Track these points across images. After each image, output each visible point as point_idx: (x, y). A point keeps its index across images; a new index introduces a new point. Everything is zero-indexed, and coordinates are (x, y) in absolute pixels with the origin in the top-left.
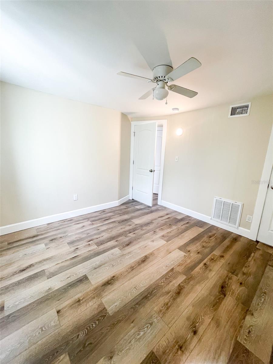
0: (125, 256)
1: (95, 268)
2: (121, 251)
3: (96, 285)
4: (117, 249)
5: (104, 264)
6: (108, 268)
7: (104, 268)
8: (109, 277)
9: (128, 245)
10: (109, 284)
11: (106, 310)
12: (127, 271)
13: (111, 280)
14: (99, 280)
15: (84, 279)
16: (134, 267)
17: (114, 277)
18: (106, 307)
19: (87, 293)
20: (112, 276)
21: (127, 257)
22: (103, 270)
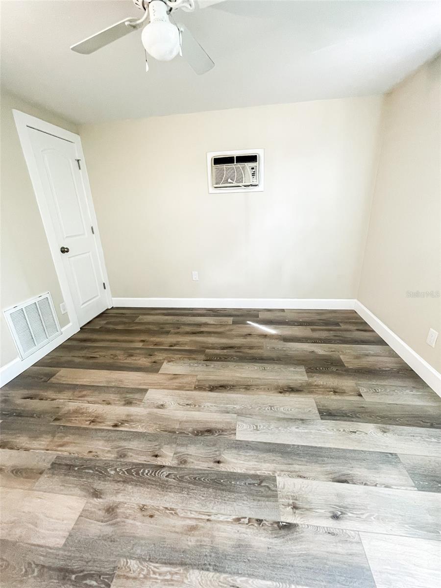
0: (239, 411)
1: (302, 420)
2: (236, 424)
3: (309, 396)
4: (240, 436)
5: (284, 419)
6: (282, 408)
7: (287, 412)
8: (287, 394)
9: (210, 431)
10: (290, 388)
11: (306, 371)
12: (257, 389)
13: (287, 391)
14: (303, 399)
15: (325, 414)
16: (244, 387)
17: (281, 392)
18: (305, 373)
19: (322, 394)
20: (282, 395)
21: (238, 407)
22: (291, 410)
